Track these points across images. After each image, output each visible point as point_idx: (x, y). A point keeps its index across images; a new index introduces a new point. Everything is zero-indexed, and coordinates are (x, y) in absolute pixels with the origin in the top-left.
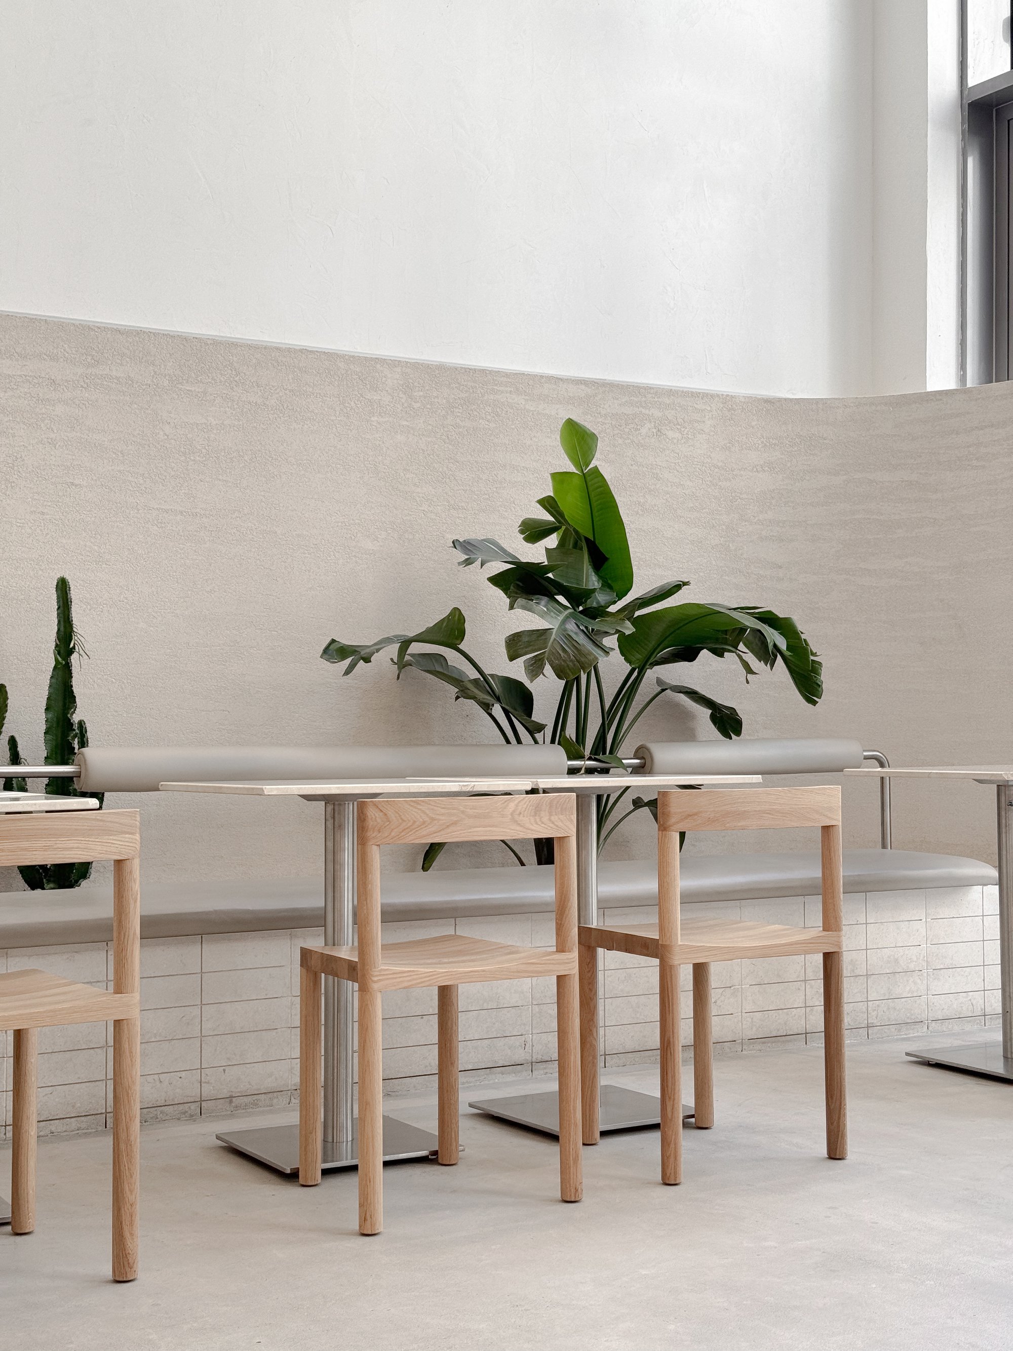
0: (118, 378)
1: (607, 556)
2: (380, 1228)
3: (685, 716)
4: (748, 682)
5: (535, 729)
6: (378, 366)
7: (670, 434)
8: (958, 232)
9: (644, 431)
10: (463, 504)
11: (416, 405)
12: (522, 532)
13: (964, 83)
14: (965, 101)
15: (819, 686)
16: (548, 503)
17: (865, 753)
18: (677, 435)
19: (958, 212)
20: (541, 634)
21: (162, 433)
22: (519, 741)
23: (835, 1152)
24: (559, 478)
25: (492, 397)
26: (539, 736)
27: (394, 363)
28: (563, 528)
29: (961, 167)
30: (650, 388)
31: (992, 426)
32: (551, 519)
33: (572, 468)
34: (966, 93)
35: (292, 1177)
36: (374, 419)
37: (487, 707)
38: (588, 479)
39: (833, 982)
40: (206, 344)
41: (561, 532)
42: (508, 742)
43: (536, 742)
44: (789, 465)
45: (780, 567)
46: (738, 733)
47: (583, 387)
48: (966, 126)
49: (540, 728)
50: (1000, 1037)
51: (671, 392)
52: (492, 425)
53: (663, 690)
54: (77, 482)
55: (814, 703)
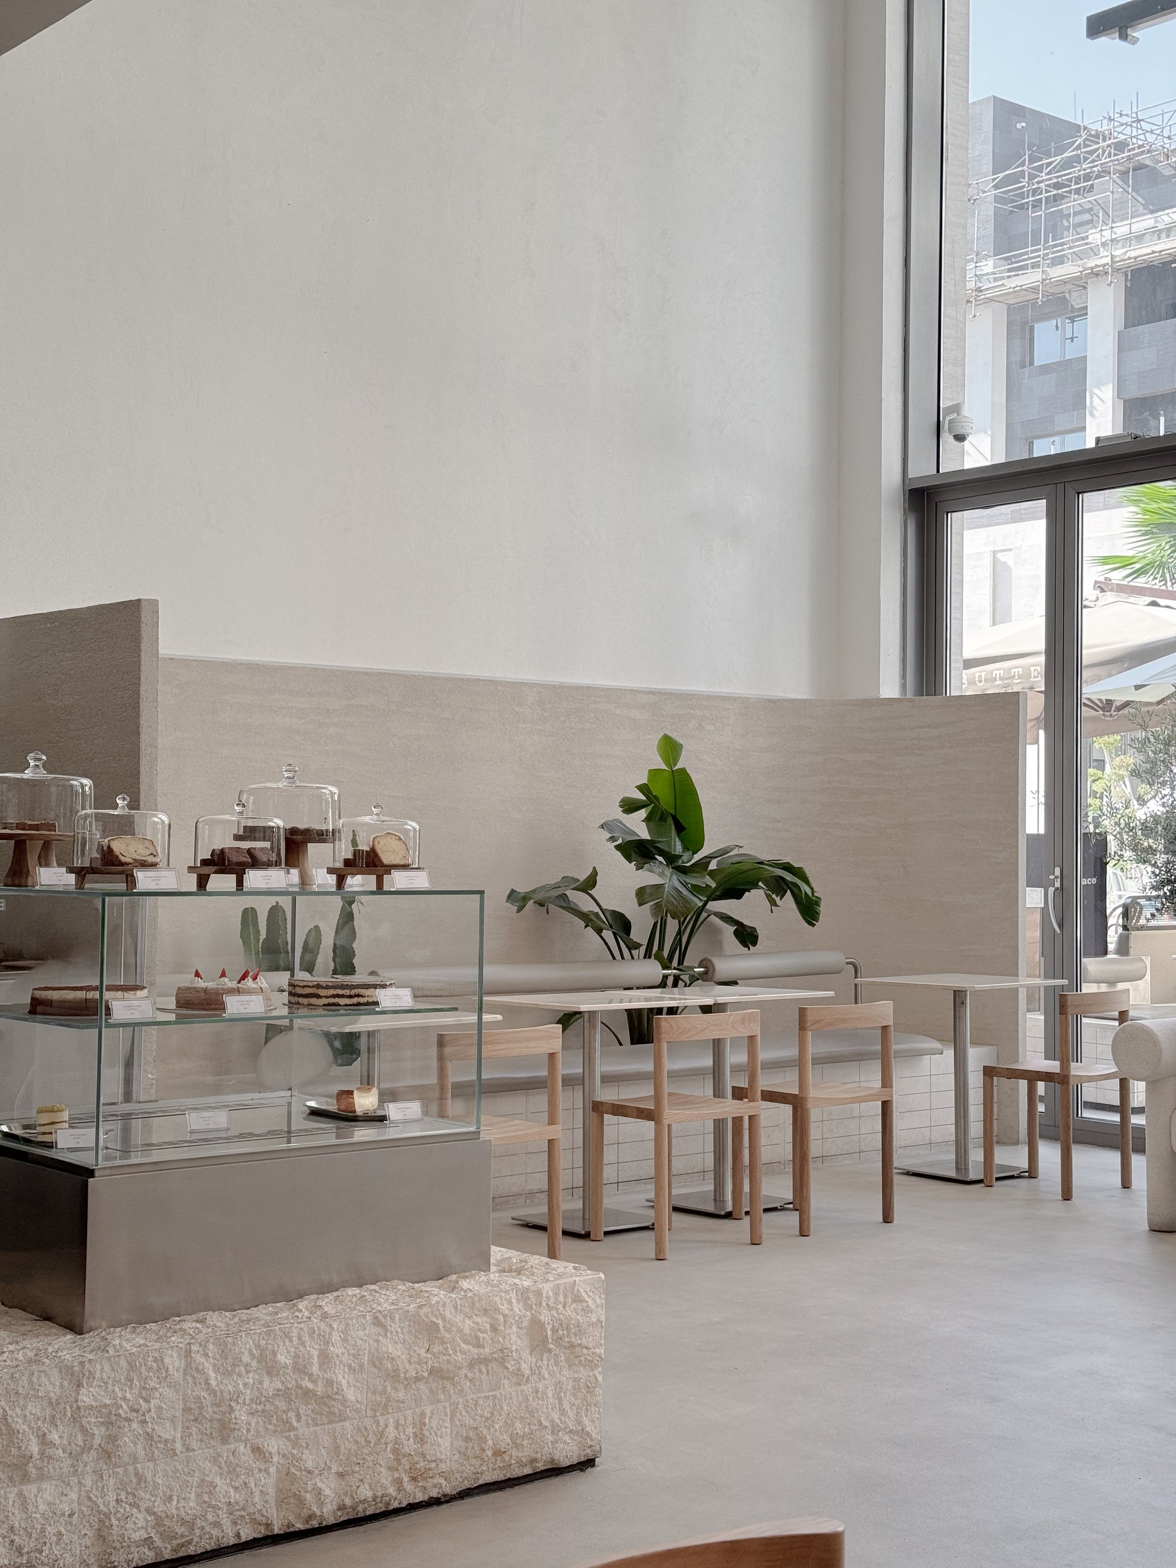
0: (365, 706)
1: (686, 827)
2: (667, 1256)
3: (716, 931)
4: (772, 912)
5: (633, 946)
6: (523, 688)
7: (708, 727)
8: (901, 582)
9: (691, 725)
10: (575, 784)
11: (546, 715)
12: (621, 806)
13: (906, 475)
14: (906, 487)
15: (818, 914)
16: (642, 788)
17: (847, 960)
18: (713, 728)
19: (901, 566)
20: (659, 887)
21: (391, 743)
22: (623, 958)
23: (887, 1218)
24: (654, 773)
25: (594, 706)
26: (635, 952)
27: (532, 685)
28: (652, 805)
29: (903, 534)
30: (695, 695)
31: (929, 726)
32: (644, 798)
33: (664, 767)
34: (907, 482)
35: (586, 1236)
36: (520, 725)
37: (599, 931)
38: (675, 774)
39: (888, 1117)
40: (419, 679)
41: (650, 808)
42: (614, 958)
43: (633, 958)
44: (785, 747)
45: (779, 822)
46: (754, 944)
47: (652, 696)
48: (907, 505)
49: (637, 946)
50: (953, 1157)
51: (708, 697)
52: (594, 726)
53: (709, 916)
54: (341, 780)
55: (813, 925)
